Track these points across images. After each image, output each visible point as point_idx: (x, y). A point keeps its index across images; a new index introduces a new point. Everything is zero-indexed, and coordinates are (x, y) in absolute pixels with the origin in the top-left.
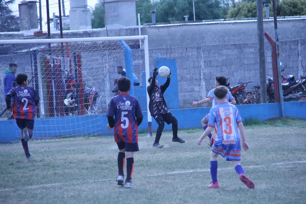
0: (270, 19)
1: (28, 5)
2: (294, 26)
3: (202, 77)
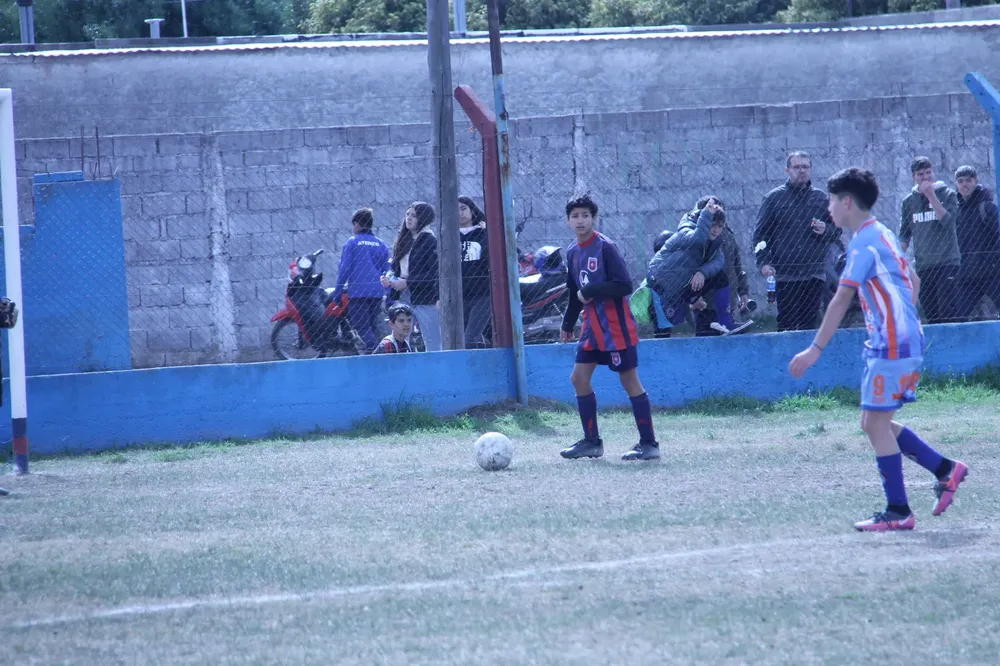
0: (472, 37)
2: (557, 66)
3: (216, 251)
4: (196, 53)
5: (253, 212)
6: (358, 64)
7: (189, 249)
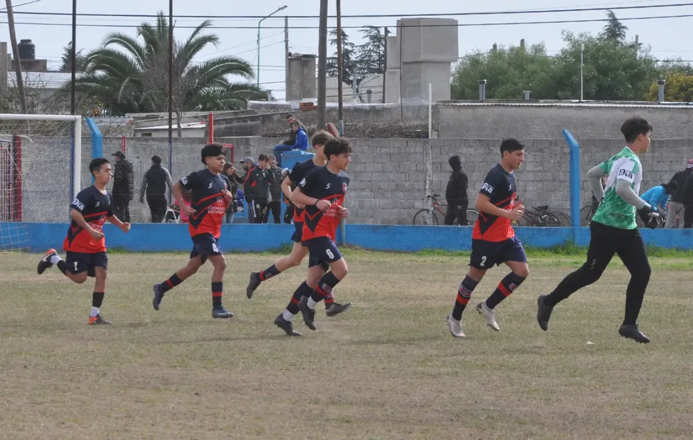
0: (663, 104)
1: (301, 61)
2: (672, 118)
3: (427, 187)
4: (519, 106)
5: (442, 172)
6: (586, 114)
7: (417, 186)
